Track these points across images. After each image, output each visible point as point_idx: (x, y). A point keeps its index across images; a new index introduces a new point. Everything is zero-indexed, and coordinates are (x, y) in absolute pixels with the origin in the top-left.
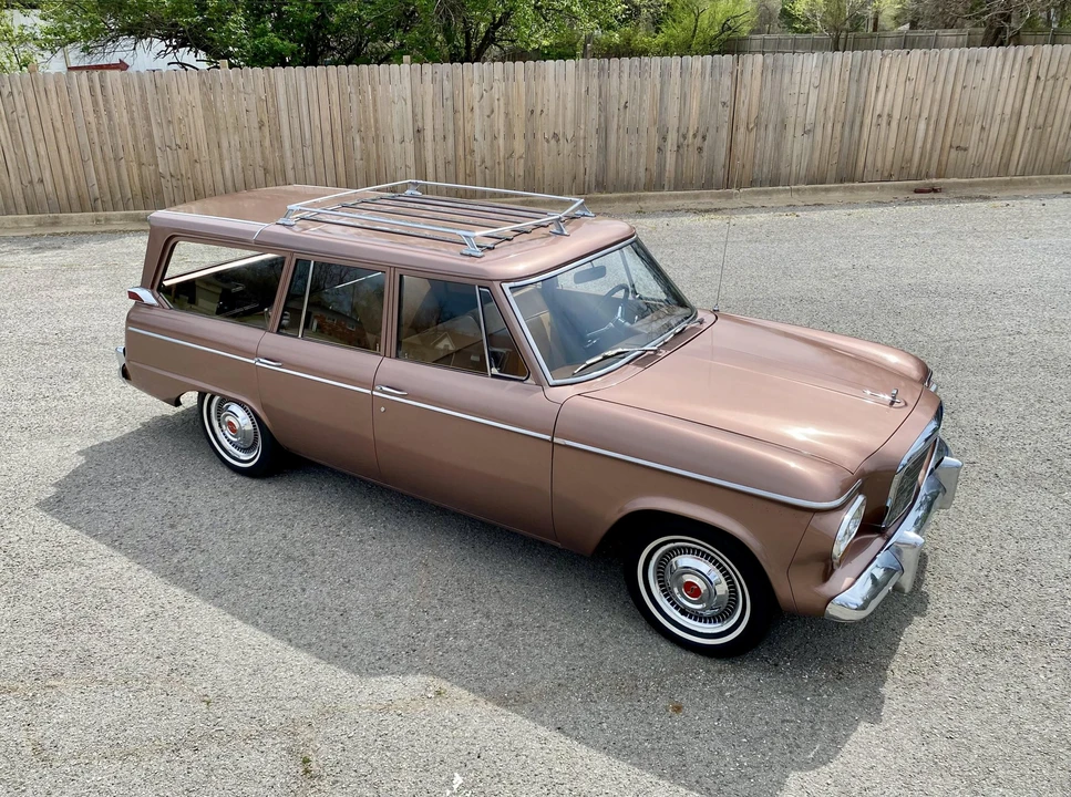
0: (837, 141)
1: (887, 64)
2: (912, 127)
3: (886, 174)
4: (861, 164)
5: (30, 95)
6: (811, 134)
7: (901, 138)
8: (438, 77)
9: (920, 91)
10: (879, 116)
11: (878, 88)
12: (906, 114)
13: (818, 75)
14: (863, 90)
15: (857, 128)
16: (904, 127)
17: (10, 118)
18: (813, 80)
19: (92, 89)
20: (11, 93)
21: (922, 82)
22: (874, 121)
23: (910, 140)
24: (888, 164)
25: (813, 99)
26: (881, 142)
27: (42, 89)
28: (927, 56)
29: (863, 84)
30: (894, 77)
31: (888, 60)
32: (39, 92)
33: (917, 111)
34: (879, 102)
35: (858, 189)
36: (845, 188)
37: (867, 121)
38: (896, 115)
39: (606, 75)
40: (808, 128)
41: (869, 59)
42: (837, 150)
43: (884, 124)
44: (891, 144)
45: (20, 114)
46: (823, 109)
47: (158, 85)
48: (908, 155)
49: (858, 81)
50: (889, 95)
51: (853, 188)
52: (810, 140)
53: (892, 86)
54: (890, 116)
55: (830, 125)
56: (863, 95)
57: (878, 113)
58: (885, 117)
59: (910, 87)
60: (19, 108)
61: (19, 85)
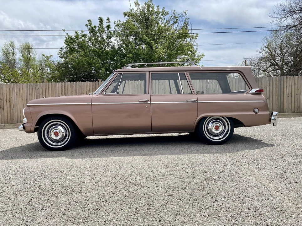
0: (277, 101)
1: (288, 80)
2: (298, 97)
3: (293, 111)
4: (285, 108)
5: (44, 89)
6: (269, 99)
7: (296, 100)
8: (160, 84)
9: (299, 87)
10: (288, 94)
11: (287, 87)
12: (296, 93)
13: (269, 82)
14: (282, 87)
15: (282, 97)
16: (296, 97)
17: (37, 95)
18: (267, 84)
19: (62, 87)
20: (39, 88)
21: (299, 84)
22: (287, 95)
23: (298, 101)
24: (293, 108)
25: (268, 89)
26: (290, 102)
27: (48, 87)
28: (299, 78)
29: (282, 85)
30: (291, 84)
31: (288, 79)
32: (46, 88)
33: (299, 93)
34: (287, 91)
35: (286, 115)
36: (282, 114)
37: (285, 95)
38: (293, 94)
39: (208, 83)
40: (268, 97)
41: (283, 78)
42: (277, 104)
43: (290, 96)
44: (293, 102)
45: (40, 94)
46: (271, 92)
47: (81, 86)
48: (298, 105)
49: (280, 84)
50: (290, 89)
51: (284, 114)
52: (269, 101)
53: (291, 86)
54: (291, 94)
55: (274, 97)
56: (282, 88)
57: (288, 93)
58: (290, 95)
59: (296, 87)
60: (40, 92)
61: (41, 86)
